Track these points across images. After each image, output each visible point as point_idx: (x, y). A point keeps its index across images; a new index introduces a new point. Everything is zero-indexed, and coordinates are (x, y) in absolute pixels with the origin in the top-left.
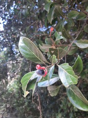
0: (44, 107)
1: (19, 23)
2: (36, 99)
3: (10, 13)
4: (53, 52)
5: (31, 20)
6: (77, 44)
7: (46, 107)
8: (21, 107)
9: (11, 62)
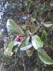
0: (26, 65)
1: (10, 14)
2: (22, 60)
3: (4, 8)
4: (28, 28)
5: (17, 12)
6: (44, 24)
7: (27, 65)
8: (13, 65)
9: (6, 38)
